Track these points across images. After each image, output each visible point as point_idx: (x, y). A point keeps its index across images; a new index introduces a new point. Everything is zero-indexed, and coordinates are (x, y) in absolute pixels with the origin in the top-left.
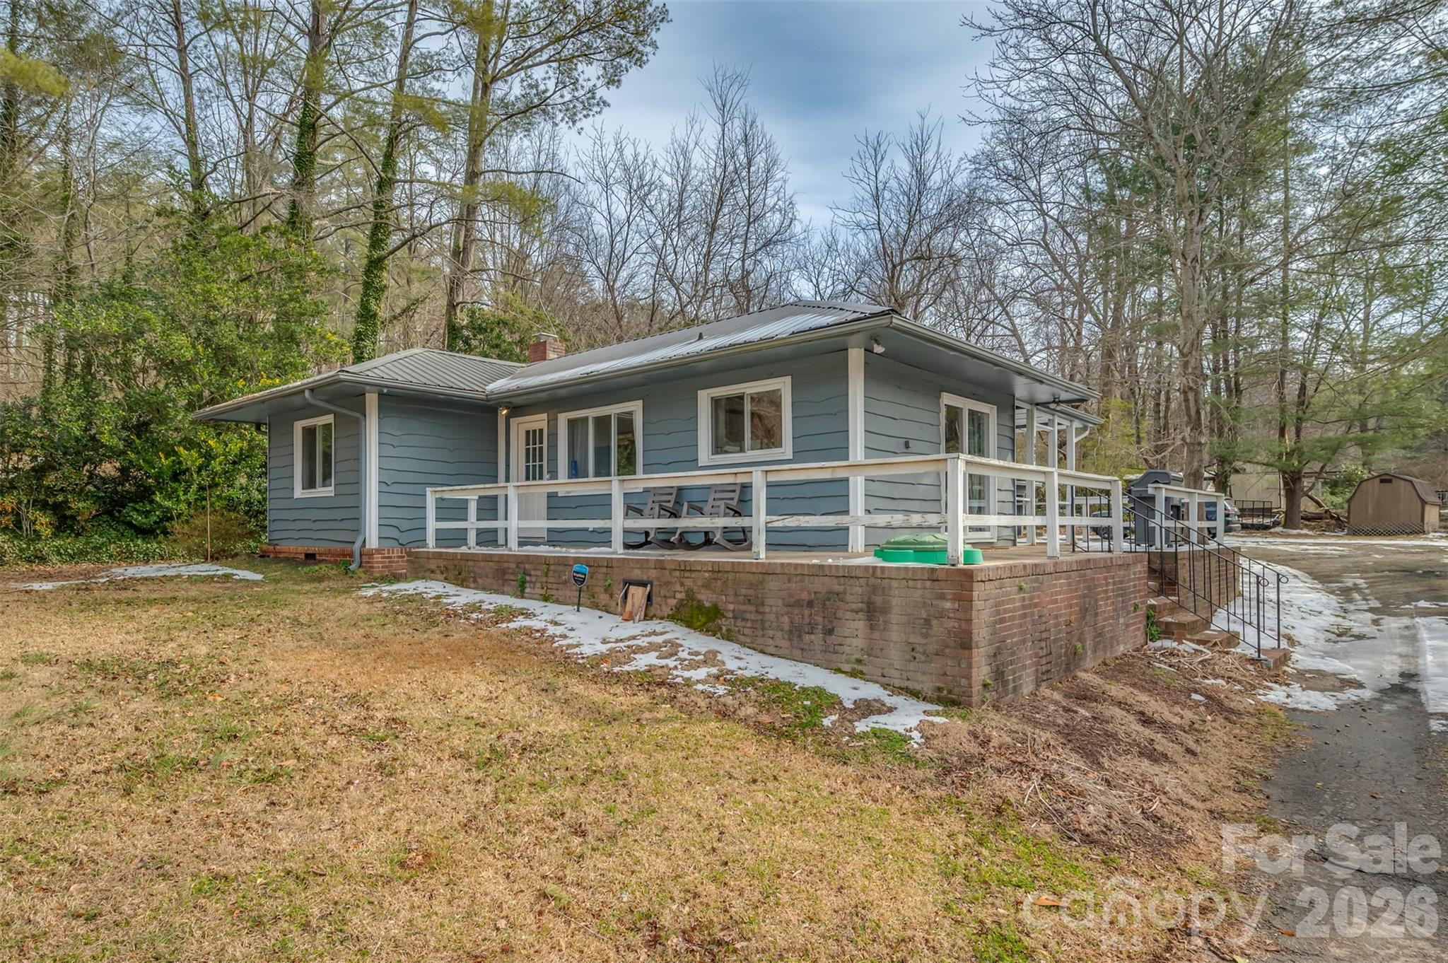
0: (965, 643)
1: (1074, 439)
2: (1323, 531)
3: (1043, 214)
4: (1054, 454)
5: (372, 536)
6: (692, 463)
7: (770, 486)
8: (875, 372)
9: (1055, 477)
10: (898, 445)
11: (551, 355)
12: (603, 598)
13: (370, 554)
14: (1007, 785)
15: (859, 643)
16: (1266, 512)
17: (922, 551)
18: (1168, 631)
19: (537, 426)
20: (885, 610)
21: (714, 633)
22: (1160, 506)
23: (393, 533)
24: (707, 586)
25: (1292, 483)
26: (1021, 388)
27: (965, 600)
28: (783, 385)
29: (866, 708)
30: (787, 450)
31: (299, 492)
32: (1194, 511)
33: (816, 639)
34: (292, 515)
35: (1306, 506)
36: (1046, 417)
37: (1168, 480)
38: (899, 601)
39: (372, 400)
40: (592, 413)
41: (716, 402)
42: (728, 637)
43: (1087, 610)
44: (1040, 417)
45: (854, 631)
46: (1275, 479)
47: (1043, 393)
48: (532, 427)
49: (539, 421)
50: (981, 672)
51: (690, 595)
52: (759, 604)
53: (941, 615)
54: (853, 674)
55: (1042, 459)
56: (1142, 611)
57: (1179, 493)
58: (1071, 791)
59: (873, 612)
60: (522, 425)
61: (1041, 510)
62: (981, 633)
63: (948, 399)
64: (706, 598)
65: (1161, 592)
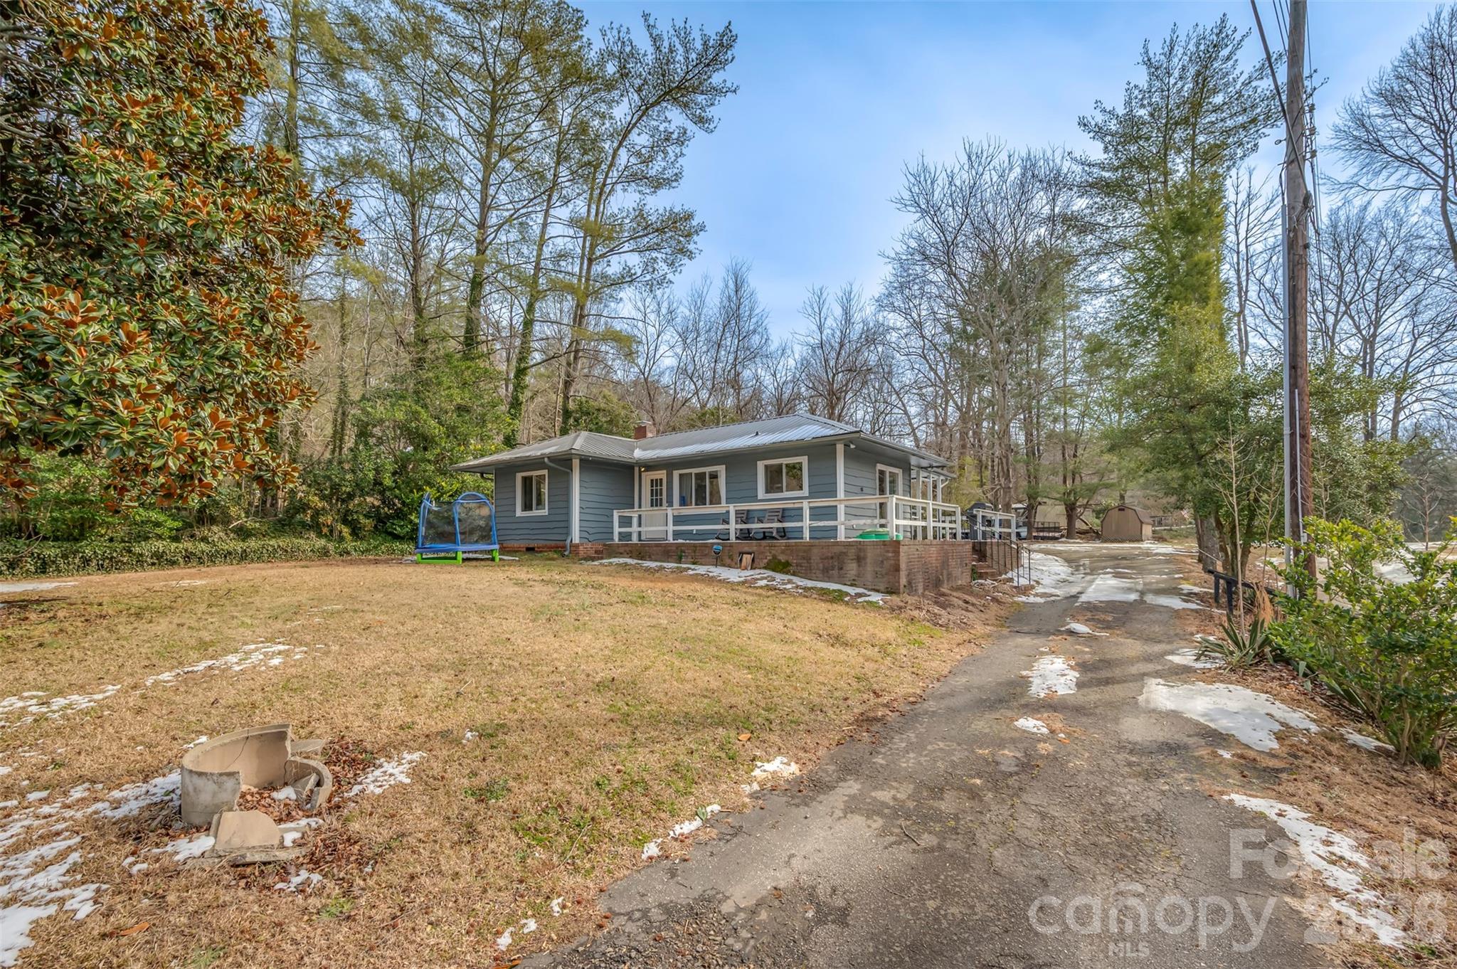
0: (897, 569)
1: (941, 486)
2: (1088, 540)
3: (923, 337)
4: (930, 494)
5: (576, 537)
6: (754, 498)
7: (811, 508)
8: (849, 455)
9: (931, 505)
10: (858, 490)
11: (649, 435)
12: (728, 561)
13: (577, 546)
14: (916, 613)
15: (853, 572)
16: (1056, 529)
17: (878, 535)
18: (981, 576)
19: (658, 477)
20: (865, 558)
21: (787, 573)
22: (979, 520)
23: (586, 535)
24: (783, 552)
25: (1071, 510)
26: (913, 461)
27: (897, 553)
28: (804, 460)
29: (859, 595)
30: (805, 492)
31: (519, 512)
32: (997, 523)
33: (835, 572)
34: (514, 526)
35: (1079, 525)
36: (926, 474)
37: (984, 507)
38: (870, 555)
39: (576, 463)
40: (694, 471)
41: (766, 466)
42: (794, 574)
43: (945, 564)
44: (923, 474)
45: (852, 568)
46: (1061, 509)
47: (924, 463)
48: (655, 477)
49: (661, 474)
50: (903, 581)
51: (774, 557)
52: (808, 559)
53: (888, 559)
54: (852, 585)
55: (924, 496)
56: (969, 567)
57: (989, 514)
58: (935, 615)
59: (860, 559)
60: (648, 477)
61: (924, 518)
62: (903, 566)
63: (880, 467)
64: (782, 558)
65: (979, 560)
